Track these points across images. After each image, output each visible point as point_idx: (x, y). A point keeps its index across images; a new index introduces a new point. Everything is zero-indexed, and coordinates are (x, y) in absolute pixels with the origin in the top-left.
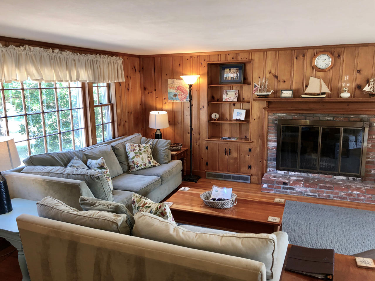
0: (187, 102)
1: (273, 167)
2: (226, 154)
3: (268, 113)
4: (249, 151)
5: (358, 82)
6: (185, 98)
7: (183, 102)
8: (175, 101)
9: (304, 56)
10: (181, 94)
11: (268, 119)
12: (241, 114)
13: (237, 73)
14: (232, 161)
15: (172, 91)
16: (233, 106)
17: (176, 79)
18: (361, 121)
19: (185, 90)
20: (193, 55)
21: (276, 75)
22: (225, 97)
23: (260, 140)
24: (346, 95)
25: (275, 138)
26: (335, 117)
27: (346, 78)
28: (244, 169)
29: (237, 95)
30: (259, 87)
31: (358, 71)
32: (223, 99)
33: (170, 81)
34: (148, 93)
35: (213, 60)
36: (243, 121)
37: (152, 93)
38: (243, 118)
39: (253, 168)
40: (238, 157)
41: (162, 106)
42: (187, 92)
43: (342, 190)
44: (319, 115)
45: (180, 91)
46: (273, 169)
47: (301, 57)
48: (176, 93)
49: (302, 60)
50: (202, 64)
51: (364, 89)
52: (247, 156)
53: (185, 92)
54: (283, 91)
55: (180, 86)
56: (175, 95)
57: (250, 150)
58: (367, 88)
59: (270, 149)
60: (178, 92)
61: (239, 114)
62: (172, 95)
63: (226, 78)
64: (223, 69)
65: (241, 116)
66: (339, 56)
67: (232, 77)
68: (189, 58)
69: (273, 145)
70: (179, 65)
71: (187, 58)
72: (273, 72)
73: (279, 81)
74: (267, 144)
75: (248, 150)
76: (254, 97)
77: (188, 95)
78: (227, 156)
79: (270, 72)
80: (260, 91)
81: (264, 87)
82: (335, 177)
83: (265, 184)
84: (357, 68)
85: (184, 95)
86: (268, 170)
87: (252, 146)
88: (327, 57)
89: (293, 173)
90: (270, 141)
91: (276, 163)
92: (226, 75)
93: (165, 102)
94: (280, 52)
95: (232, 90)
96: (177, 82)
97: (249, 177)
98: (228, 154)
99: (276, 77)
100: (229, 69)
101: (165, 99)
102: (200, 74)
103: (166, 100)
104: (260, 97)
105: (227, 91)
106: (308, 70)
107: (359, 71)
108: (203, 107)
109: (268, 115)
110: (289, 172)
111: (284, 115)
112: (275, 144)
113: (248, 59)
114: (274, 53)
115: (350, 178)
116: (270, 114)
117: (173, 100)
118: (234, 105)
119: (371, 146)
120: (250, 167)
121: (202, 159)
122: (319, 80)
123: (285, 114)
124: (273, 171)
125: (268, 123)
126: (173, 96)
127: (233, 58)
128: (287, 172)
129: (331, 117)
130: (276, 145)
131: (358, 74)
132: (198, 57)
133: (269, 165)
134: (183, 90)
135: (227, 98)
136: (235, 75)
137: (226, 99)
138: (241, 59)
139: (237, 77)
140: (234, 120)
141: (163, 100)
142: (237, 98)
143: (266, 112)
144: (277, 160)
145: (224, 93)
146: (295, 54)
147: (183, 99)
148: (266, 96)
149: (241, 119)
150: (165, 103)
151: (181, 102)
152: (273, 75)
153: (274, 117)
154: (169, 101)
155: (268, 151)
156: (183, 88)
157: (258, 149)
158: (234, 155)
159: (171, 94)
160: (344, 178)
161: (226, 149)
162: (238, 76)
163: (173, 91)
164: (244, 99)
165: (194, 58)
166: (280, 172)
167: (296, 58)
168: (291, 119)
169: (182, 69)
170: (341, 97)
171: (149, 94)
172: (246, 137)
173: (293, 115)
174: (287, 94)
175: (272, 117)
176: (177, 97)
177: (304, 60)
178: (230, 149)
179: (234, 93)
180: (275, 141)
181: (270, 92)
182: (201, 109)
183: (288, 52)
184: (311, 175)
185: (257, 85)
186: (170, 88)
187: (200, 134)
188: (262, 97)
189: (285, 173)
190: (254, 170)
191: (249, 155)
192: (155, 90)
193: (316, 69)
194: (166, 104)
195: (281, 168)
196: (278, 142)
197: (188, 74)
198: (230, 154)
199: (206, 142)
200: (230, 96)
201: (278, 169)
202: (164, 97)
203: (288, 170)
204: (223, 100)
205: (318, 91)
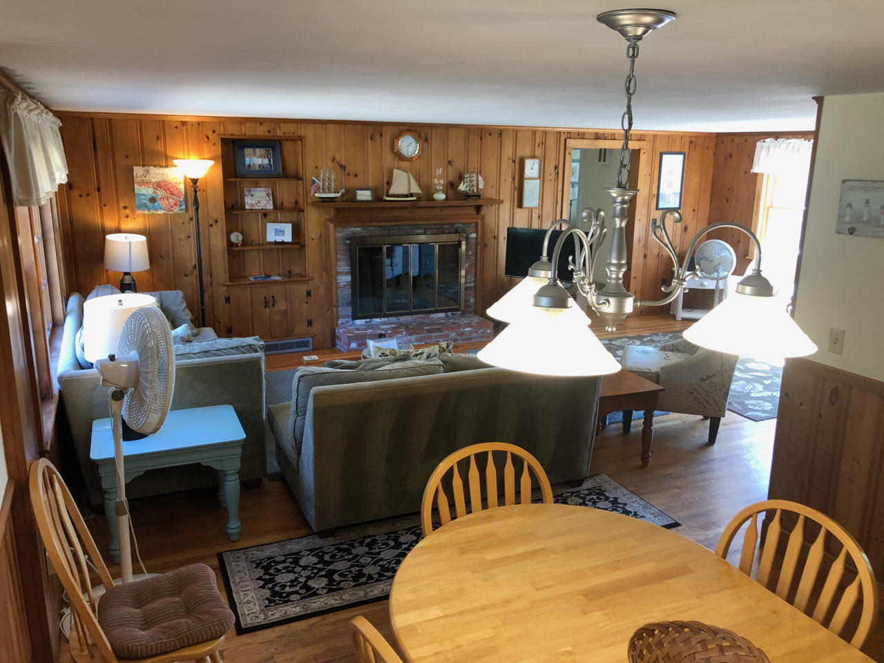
0: (180, 212)
1: (347, 316)
2: (266, 307)
3: (335, 227)
4: (307, 296)
5: (450, 178)
6: (175, 204)
7: (171, 213)
8: (153, 211)
9: (381, 135)
10: (167, 198)
11: (335, 237)
12: (284, 232)
13: (268, 157)
14: (277, 318)
15: (144, 191)
16: (264, 219)
17: (155, 166)
18: (456, 232)
19: (175, 188)
20: (187, 120)
21: (343, 164)
22: (249, 202)
23: (324, 274)
24: (440, 196)
25: (347, 269)
26: (427, 229)
27: (439, 171)
28: (300, 328)
29: (271, 198)
30: (321, 184)
31: (449, 161)
32: (246, 205)
33: (138, 171)
34: (81, 196)
35: (230, 133)
36: (289, 243)
37: (89, 198)
38: (288, 238)
39: (315, 324)
40: (289, 309)
41: (119, 223)
42: (181, 192)
43: (453, 329)
44: (406, 227)
45: (165, 190)
46: (346, 320)
47: (378, 136)
48: (155, 195)
49: (379, 143)
50: (208, 138)
51: (459, 188)
52: (305, 304)
53: (175, 192)
54: (357, 191)
55: (163, 181)
56: (153, 200)
57: (309, 293)
58: (462, 187)
59: (340, 287)
60: (160, 193)
61: (280, 232)
62: (146, 200)
63: (249, 165)
64: (242, 148)
65: (284, 235)
66: (426, 139)
67: (260, 165)
68: (179, 125)
69: (345, 279)
70: (158, 137)
71: (175, 125)
72: (338, 158)
73: (349, 174)
74: (336, 280)
75: (305, 294)
76: (310, 201)
77: (182, 199)
78: (268, 310)
79: (334, 160)
80: (324, 191)
81: (330, 184)
82: (432, 315)
83: (354, 342)
84: (447, 158)
85: (173, 199)
86: (340, 322)
87: (310, 286)
88: (413, 140)
89: (378, 320)
90: (341, 273)
91: (350, 308)
92: (248, 161)
93: (125, 215)
94: (347, 126)
95: (259, 189)
96: (157, 174)
97: (310, 339)
98: (271, 305)
99: (343, 167)
100: (251, 149)
101: (125, 208)
102: (206, 156)
103: (128, 211)
104: (324, 202)
105: (252, 189)
106: (388, 159)
107: (450, 163)
108: (216, 222)
109: (336, 231)
110: (373, 319)
111: (359, 229)
112: (349, 278)
113: (295, 135)
114: (337, 126)
115: (449, 314)
116: (338, 229)
117: (149, 210)
118: (265, 215)
119: (469, 266)
120: (310, 323)
121: (219, 322)
122: (405, 173)
123: (359, 227)
124: (347, 322)
125: (336, 244)
126: (148, 202)
127: (269, 131)
128: (368, 320)
129: (421, 229)
130: (350, 280)
131: (449, 166)
132: (199, 124)
133: (340, 313)
134: (171, 190)
135: (253, 202)
136: (266, 161)
137: (253, 205)
138: (284, 133)
139: (270, 163)
140: (271, 243)
141: (122, 211)
142: (271, 203)
143: (331, 226)
144: (353, 304)
145: (246, 193)
146: (370, 133)
147: (171, 207)
148: (332, 200)
149: (285, 241)
150: (127, 217)
151: (166, 212)
152: (338, 164)
153: (345, 233)
154: (138, 212)
155: (338, 291)
156: (170, 185)
157: (322, 290)
158: (281, 305)
159: (143, 197)
160: (442, 315)
161: (265, 298)
162: (272, 163)
163: (147, 191)
164: (282, 204)
165: (189, 126)
166: (358, 322)
167: (371, 138)
168: (369, 235)
169: (165, 146)
170: (434, 200)
171: (83, 199)
172: (290, 272)
173: (371, 229)
174: (364, 195)
175: (341, 235)
176: (156, 203)
177: (381, 141)
178: (273, 297)
179: (264, 194)
180: (347, 274)
181: (338, 193)
182: (211, 226)
183: (359, 127)
184: (403, 319)
185: (317, 181)
186: (140, 186)
187: (211, 276)
188: (327, 202)
189: (366, 322)
190: (316, 328)
191: (307, 303)
192: (99, 190)
193: (399, 156)
194: (129, 219)
195: (360, 315)
196: (352, 273)
197: (179, 157)
198: (273, 306)
199: (225, 288)
200: (259, 200)
201: (355, 317)
202: (122, 205)
203: (371, 317)
204: (247, 207)
205: (405, 192)
